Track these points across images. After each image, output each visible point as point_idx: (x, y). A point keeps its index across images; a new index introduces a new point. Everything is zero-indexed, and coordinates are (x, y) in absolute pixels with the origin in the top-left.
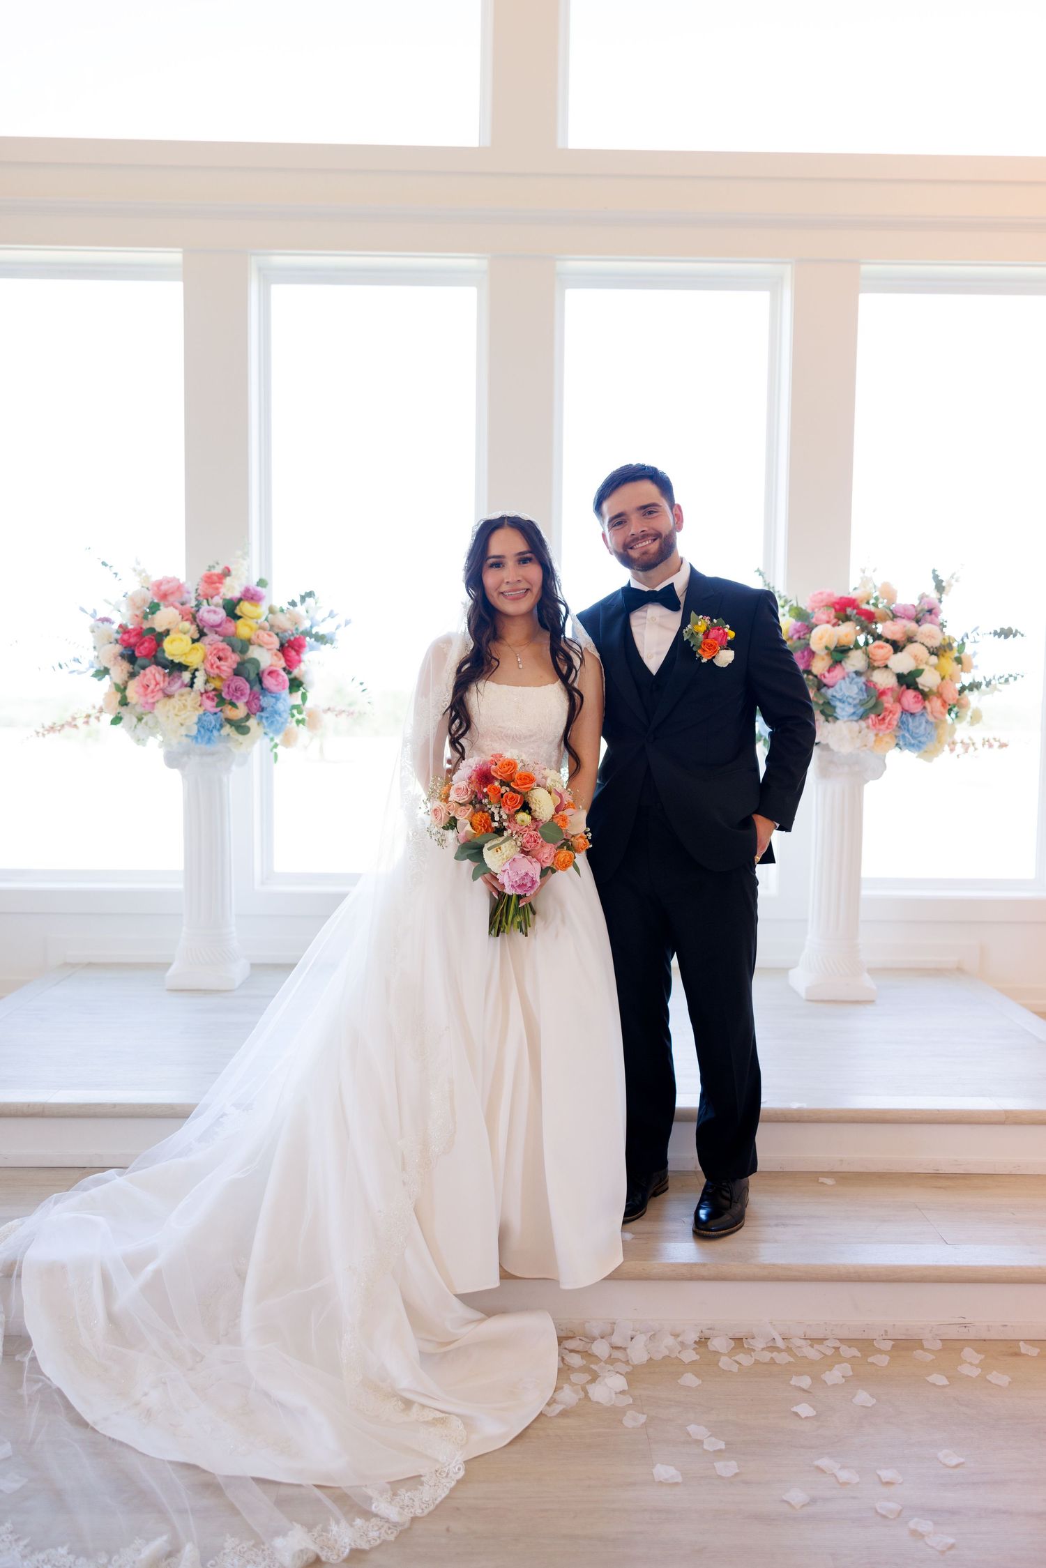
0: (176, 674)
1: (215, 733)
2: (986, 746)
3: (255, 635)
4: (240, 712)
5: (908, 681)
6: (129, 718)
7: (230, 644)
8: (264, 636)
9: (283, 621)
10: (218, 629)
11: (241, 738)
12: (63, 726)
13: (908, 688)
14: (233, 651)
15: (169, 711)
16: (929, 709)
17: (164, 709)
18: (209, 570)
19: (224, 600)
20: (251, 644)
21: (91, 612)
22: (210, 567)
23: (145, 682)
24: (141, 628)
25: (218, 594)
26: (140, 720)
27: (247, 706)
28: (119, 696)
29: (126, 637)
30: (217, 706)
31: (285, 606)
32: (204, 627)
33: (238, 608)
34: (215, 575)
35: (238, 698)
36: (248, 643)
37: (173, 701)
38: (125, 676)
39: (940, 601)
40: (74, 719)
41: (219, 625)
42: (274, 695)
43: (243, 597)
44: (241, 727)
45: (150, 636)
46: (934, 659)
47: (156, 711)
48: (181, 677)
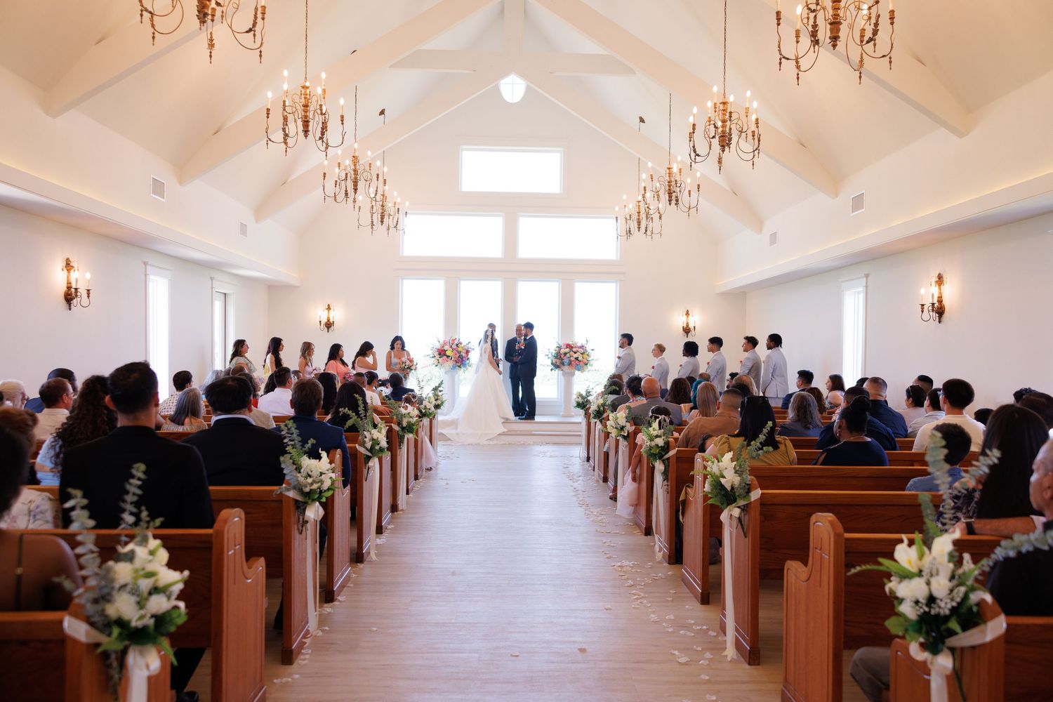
1: (455, 368)
4: (459, 364)
5: (577, 359)
6: (439, 365)
7: (457, 352)
8: (463, 351)
9: (466, 348)
15: (446, 364)
16: (581, 364)
22: (449, 338)
23: (443, 359)
25: (454, 343)
28: (437, 362)
29: (438, 351)
30: (455, 364)
31: (465, 345)
32: (453, 349)
33: (458, 345)
34: (453, 339)
36: (460, 352)
37: (448, 362)
38: (438, 358)
39: (586, 345)
42: (465, 361)
44: (460, 367)
45: (443, 351)
46: (582, 355)
47: (443, 365)
48: (449, 358)
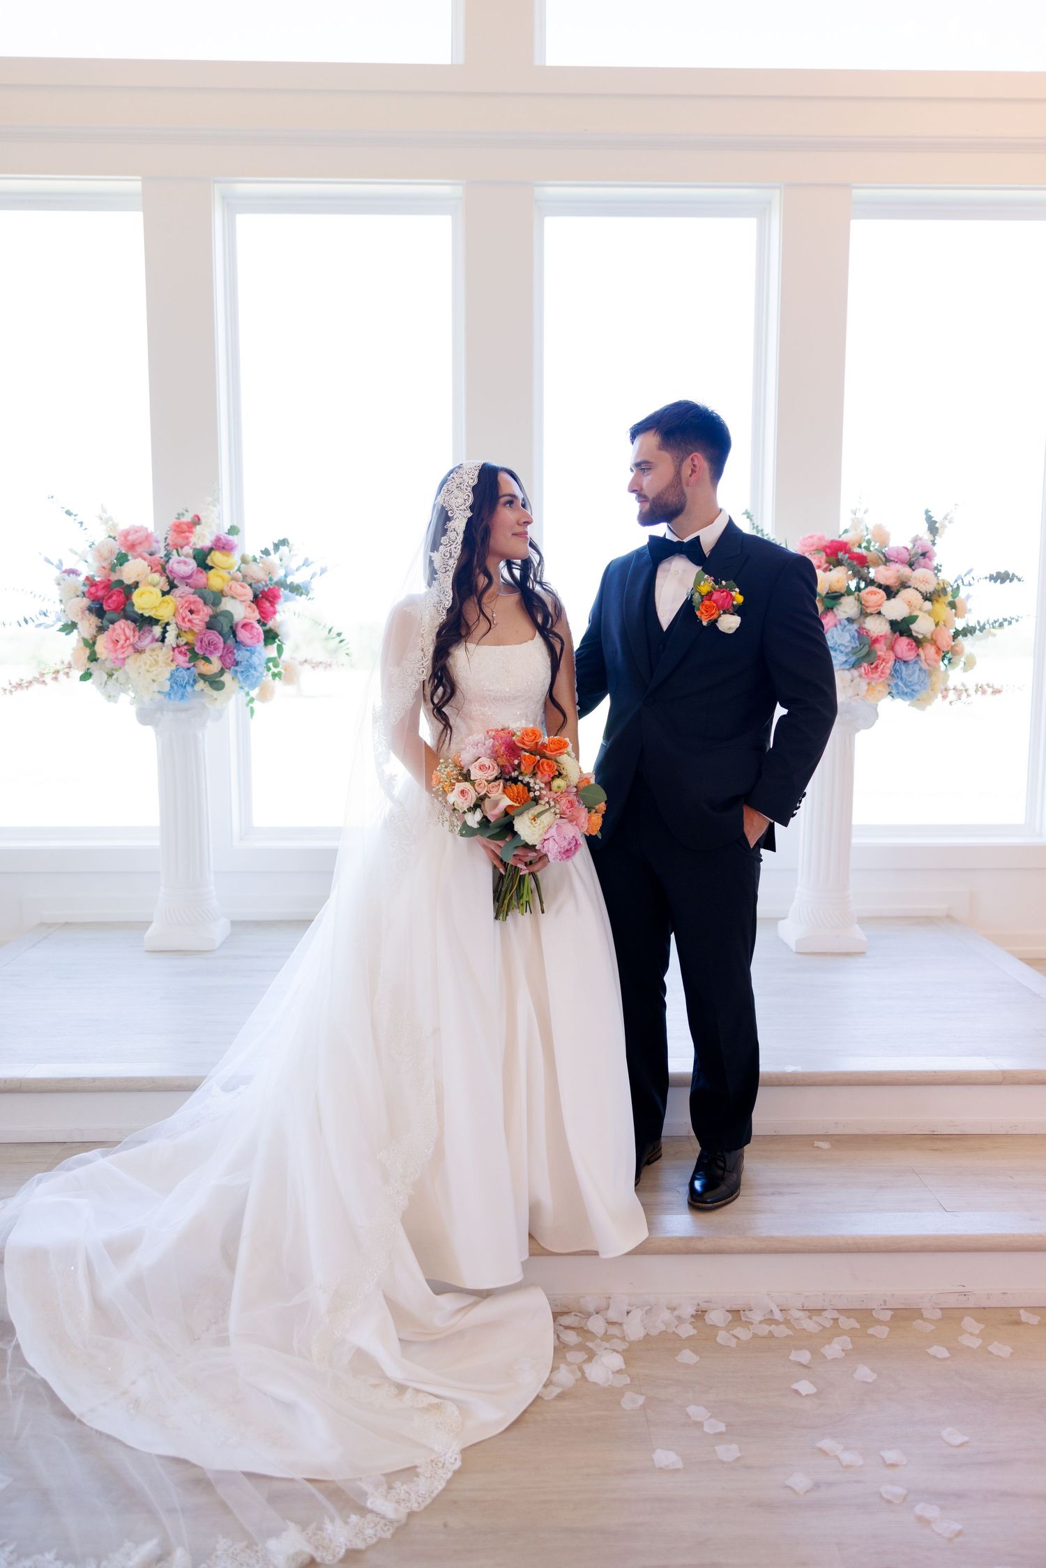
0: (146, 628)
1: (189, 688)
2: (979, 693)
3: (228, 586)
4: (214, 666)
5: (901, 628)
6: (99, 674)
7: (202, 597)
8: (238, 588)
9: (256, 571)
10: (189, 581)
11: (215, 693)
12: (31, 682)
13: (901, 635)
14: (205, 603)
15: (140, 667)
16: (923, 656)
17: (135, 665)
18: (178, 518)
19: (195, 549)
20: (224, 596)
21: (56, 562)
22: (178, 514)
23: (114, 638)
24: (109, 580)
25: (187, 544)
26: (110, 675)
27: (221, 660)
28: (88, 652)
29: (93, 590)
30: (189, 662)
31: (258, 555)
32: (174, 578)
33: (209, 558)
34: (184, 523)
35: (211, 653)
36: (220, 595)
37: (144, 656)
38: (93, 631)
39: (934, 544)
40: (42, 675)
41: (190, 577)
42: (249, 649)
43: (214, 547)
44: (215, 683)
45: (118, 589)
46: (928, 605)
47: (126, 667)
48: (152, 631)
